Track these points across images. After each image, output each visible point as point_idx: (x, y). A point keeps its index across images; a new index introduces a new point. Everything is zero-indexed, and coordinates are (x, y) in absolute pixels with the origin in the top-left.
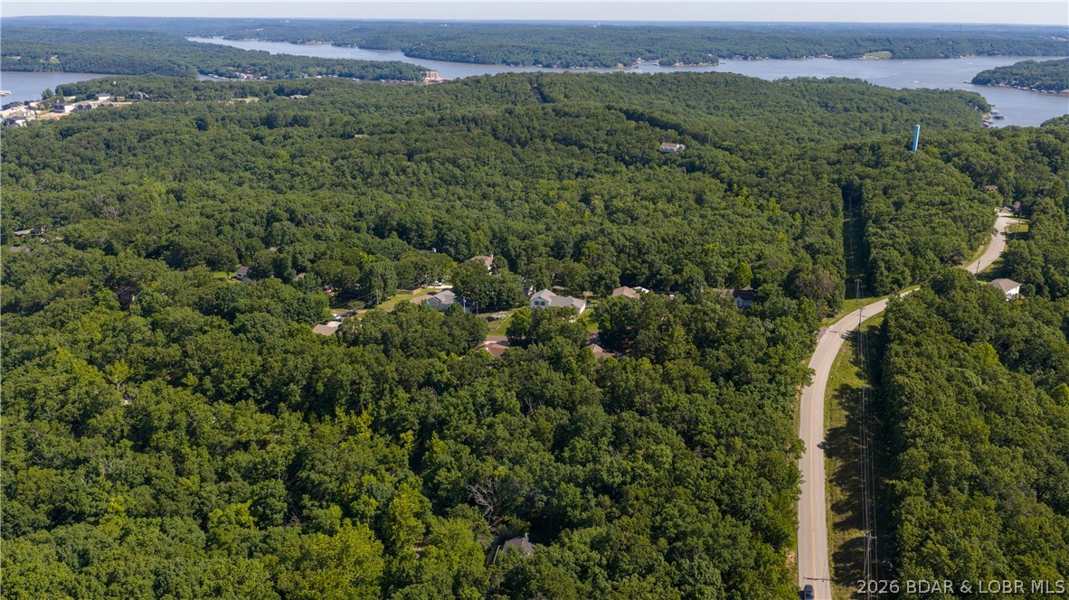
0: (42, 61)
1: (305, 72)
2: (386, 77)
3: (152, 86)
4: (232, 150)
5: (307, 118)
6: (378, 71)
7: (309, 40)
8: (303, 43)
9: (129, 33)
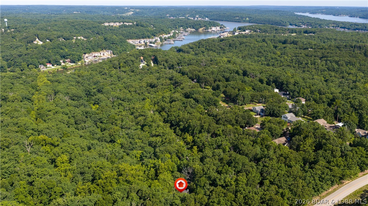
0: (244, 19)
1: (327, 26)
2: (359, 29)
3: (262, 28)
4: (264, 50)
5: (297, 42)
6: (356, 27)
7: (340, 14)
8: (338, 15)
9: (276, 11)
